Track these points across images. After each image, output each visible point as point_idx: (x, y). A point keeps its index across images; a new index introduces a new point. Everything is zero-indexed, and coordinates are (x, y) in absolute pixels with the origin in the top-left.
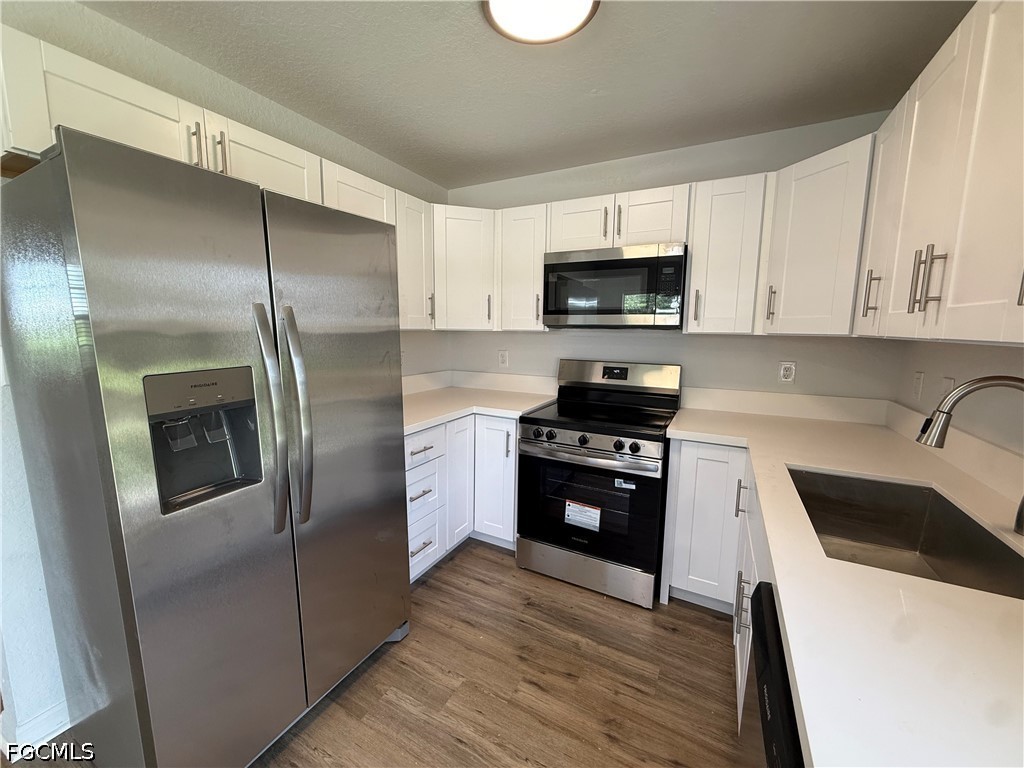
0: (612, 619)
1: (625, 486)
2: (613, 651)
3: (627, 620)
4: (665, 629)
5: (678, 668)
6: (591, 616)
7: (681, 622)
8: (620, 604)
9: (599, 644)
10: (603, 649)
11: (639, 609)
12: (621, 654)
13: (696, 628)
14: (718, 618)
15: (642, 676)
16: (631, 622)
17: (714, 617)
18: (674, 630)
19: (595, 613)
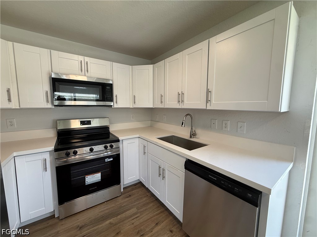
0: (113, 207)
1: (109, 160)
2: (122, 215)
3: (117, 203)
4: (128, 197)
5: (139, 203)
6: (107, 211)
7: (129, 193)
8: (111, 201)
9: (117, 216)
10: (119, 217)
11: (118, 198)
12: (124, 213)
13: (133, 191)
14: (135, 185)
15: (134, 213)
16: (119, 203)
17: (134, 186)
18: (130, 196)
19: (107, 209)
